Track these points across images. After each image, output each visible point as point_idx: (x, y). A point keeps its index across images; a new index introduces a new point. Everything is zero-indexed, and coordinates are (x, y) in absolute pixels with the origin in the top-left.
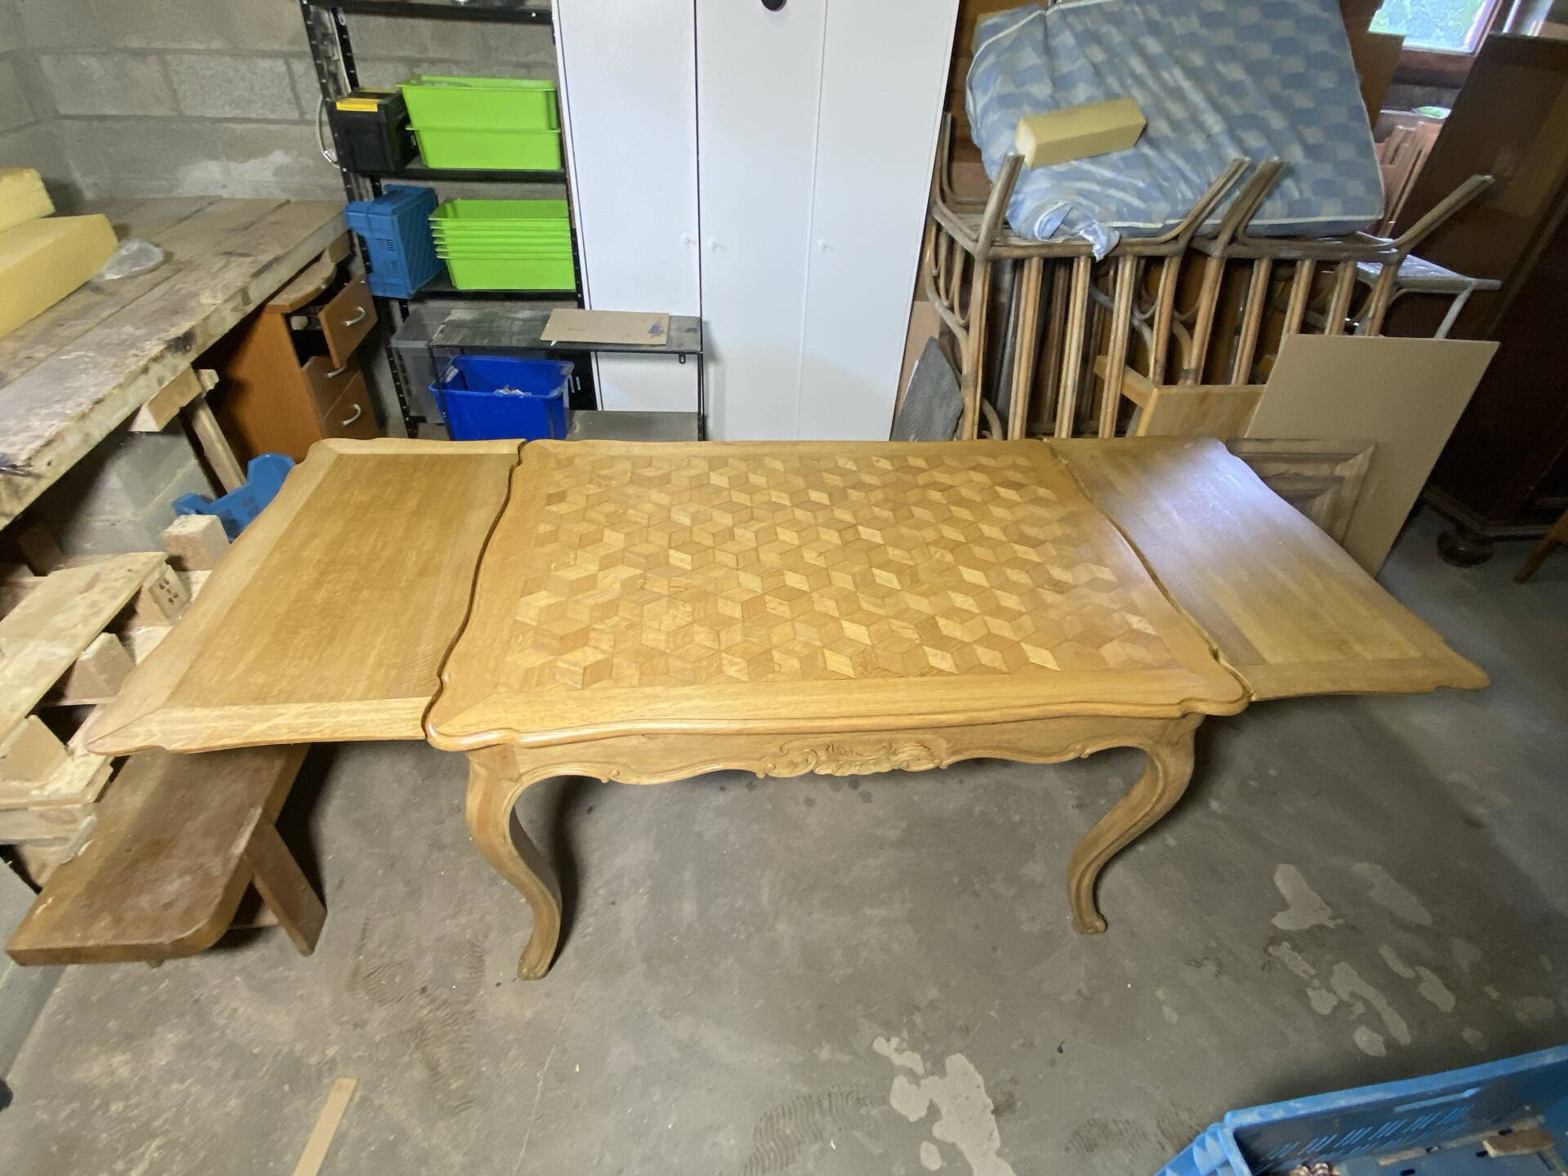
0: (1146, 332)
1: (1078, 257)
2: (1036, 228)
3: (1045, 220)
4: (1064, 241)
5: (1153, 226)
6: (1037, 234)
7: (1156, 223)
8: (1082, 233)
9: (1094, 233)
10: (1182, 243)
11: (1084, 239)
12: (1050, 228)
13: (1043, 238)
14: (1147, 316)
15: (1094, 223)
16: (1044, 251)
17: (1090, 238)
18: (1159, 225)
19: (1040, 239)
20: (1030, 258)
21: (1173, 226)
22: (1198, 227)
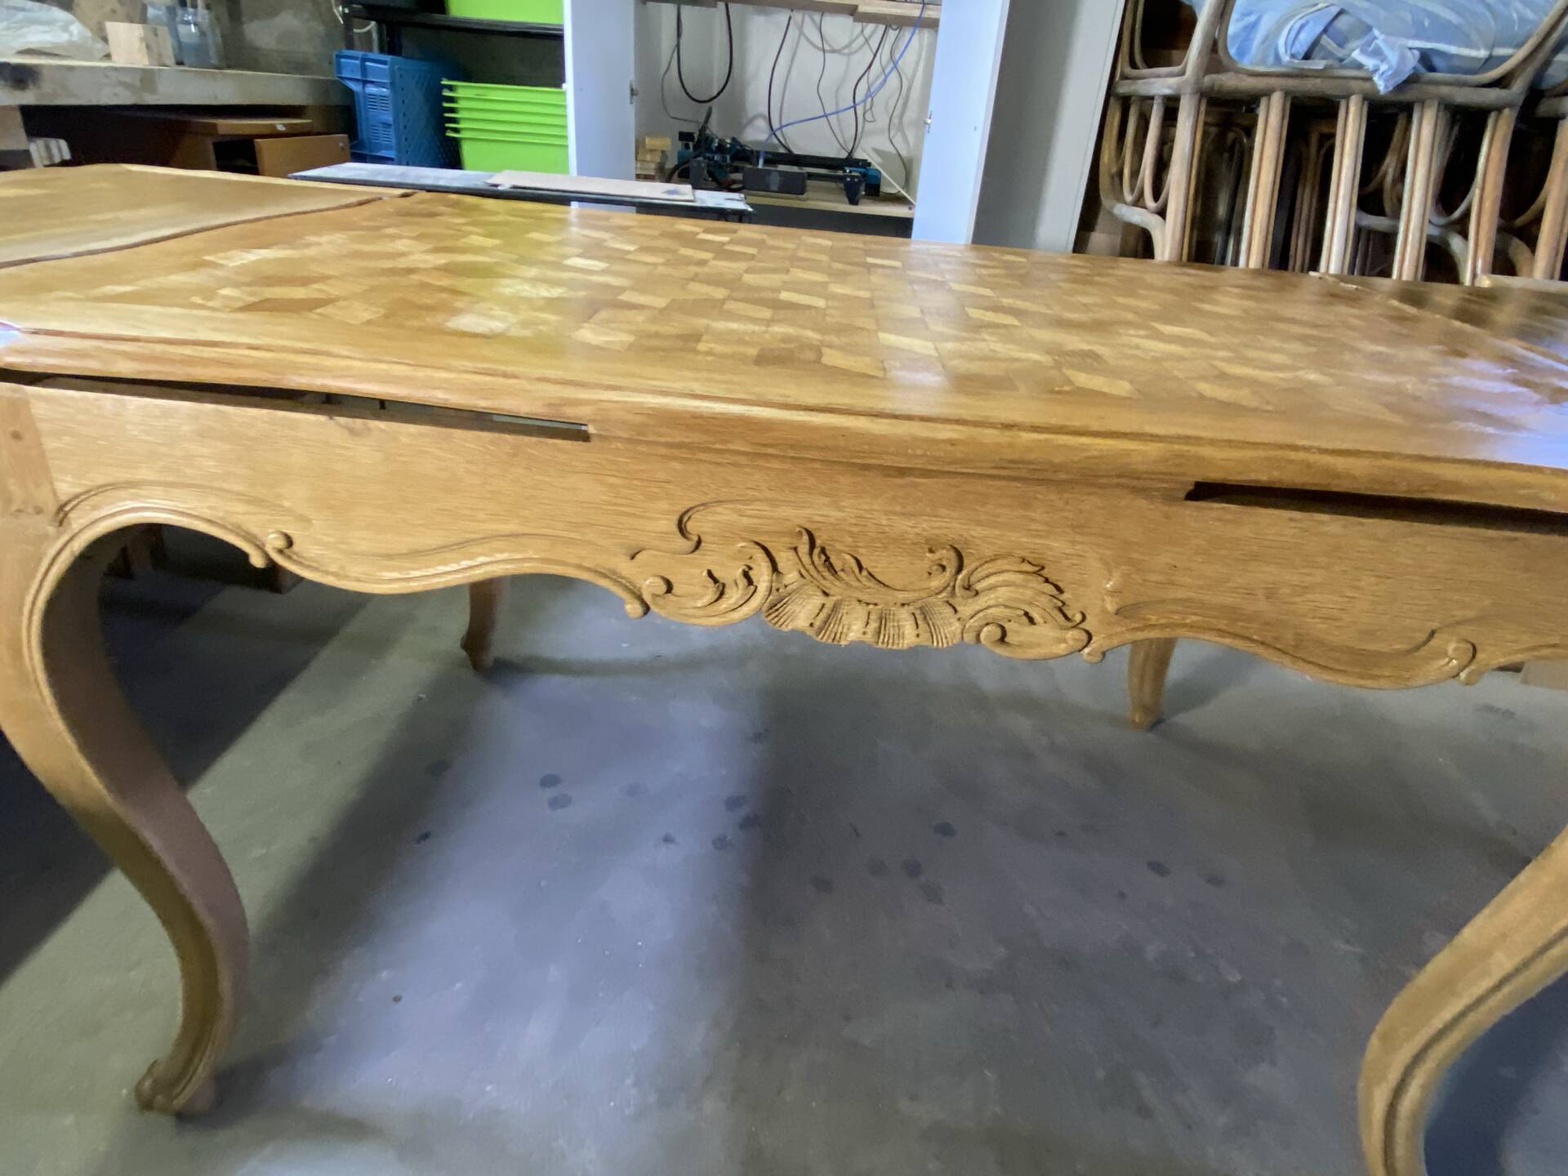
0: (1456, 243)
1: (1347, 97)
2: (1281, 42)
3: (1297, 26)
4: (1326, 68)
5: (1473, 53)
6: (1282, 50)
7: (1478, 49)
8: (1356, 55)
9: (1377, 53)
10: (1518, 88)
11: (1360, 66)
12: (1306, 39)
13: (1293, 56)
14: (1457, 214)
15: (1375, 38)
16: (1292, 83)
17: (1369, 63)
18: (1483, 53)
19: (1286, 58)
20: (1268, 93)
21: (1504, 59)
22: (1547, 63)
